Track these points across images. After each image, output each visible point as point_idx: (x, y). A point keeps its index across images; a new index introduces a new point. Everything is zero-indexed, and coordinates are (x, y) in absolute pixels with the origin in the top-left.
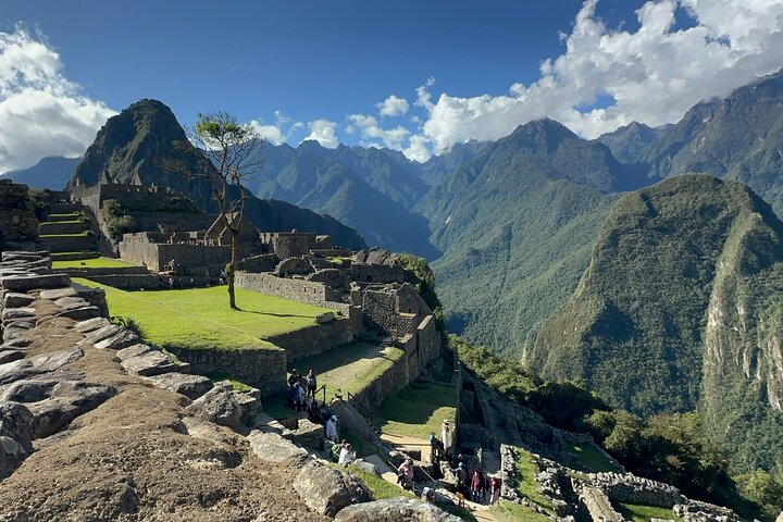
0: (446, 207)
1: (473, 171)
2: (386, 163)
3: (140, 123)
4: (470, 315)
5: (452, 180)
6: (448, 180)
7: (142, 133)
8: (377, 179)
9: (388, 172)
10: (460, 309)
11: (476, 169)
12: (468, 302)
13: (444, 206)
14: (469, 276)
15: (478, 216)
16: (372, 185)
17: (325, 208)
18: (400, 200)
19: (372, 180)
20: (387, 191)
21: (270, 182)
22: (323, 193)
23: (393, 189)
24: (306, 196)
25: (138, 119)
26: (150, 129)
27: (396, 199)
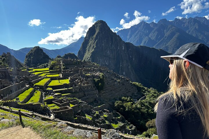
2: (197, 23)
3: (97, 29)
7: (97, 31)
9: (197, 27)
16: (190, 34)
17: (167, 45)
18: (203, 38)
19: (189, 31)
20: (196, 35)
21: (146, 37)
22: (167, 39)
23: (199, 34)
24: (160, 41)
25: (96, 27)
26: (99, 30)
27: (200, 38)
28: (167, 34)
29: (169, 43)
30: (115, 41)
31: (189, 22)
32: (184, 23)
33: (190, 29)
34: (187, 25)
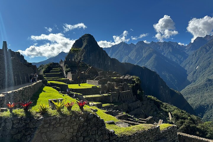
0: (196, 62)
1: (208, 48)
2: (170, 47)
3: (84, 41)
4: (208, 106)
5: (198, 52)
6: (197, 52)
7: (85, 44)
8: (166, 53)
9: (171, 51)
10: (203, 103)
11: (209, 47)
12: (207, 100)
13: (195, 62)
14: (207, 90)
15: (211, 65)
16: (165, 55)
17: (146, 64)
18: (176, 60)
19: (164, 54)
20: (171, 57)
21: (126, 56)
22: (145, 59)
23: (173, 56)
24: (139, 61)
25: (84, 40)
26: (87, 43)
27: (174, 60)
28: (145, 55)
29: (148, 63)
30: (102, 56)
31: (163, 45)
32: (160, 46)
33: (165, 52)
34: (162, 48)
